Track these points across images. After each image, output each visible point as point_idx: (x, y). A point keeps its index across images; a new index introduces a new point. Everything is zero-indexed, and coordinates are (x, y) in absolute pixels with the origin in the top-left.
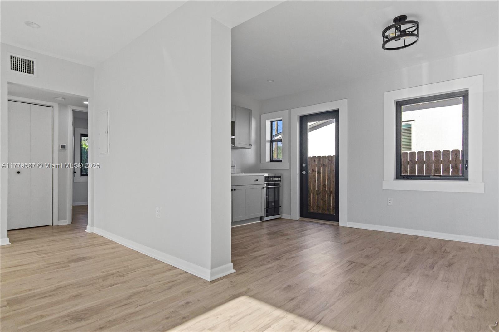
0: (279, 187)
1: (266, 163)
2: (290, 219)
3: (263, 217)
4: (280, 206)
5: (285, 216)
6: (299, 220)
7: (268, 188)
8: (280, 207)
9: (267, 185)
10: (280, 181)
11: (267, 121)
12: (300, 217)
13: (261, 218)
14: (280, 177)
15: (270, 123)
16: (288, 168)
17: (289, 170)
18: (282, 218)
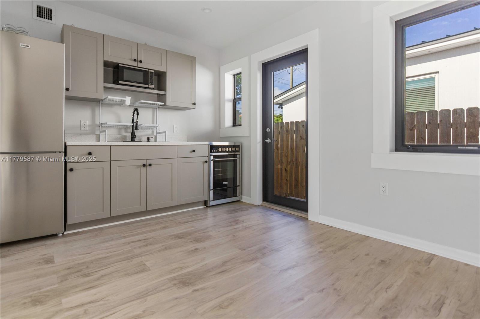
0: (237, 159)
1: (226, 128)
2: (250, 203)
3: (207, 200)
4: (238, 185)
5: (245, 199)
6: (261, 205)
7: (215, 162)
8: (238, 187)
9: (214, 158)
10: (239, 151)
11: (226, 74)
12: (263, 201)
13: (206, 203)
14: (238, 146)
15: (232, 77)
16: (248, 135)
17: (249, 137)
18: (243, 200)
